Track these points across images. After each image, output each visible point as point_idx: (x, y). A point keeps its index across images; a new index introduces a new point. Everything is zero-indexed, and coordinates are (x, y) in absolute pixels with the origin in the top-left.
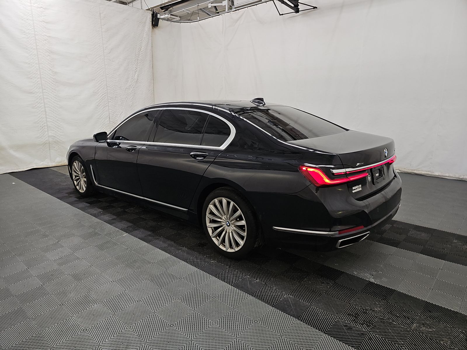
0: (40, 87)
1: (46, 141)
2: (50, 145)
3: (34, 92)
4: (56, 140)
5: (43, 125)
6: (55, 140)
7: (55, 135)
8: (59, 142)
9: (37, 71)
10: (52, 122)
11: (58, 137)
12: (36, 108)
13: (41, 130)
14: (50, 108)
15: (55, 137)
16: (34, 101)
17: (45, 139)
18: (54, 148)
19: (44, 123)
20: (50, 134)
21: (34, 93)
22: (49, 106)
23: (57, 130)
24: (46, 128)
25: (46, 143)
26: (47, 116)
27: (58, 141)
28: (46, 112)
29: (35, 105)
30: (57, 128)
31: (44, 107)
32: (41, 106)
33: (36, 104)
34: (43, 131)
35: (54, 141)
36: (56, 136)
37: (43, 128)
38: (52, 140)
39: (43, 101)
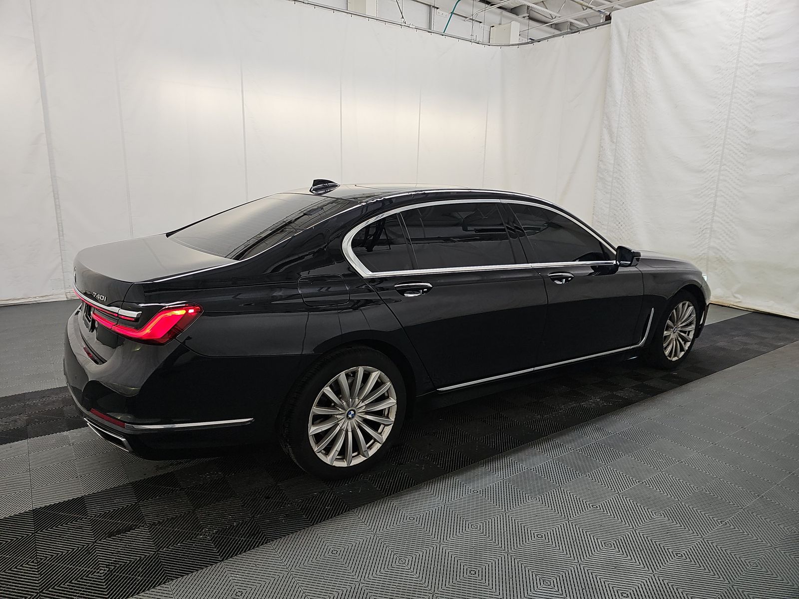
0: (718, 162)
1: (702, 254)
2: (709, 262)
3: (704, 170)
4: (720, 256)
5: (704, 226)
6: (718, 256)
7: (719, 248)
8: (724, 260)
9: (720, 134)
10: (722, 223)
11: (724, 252)
12: (701, 197)
13: (701, 234)
14: (725, 198)
15: (718, 250)
16: (702, 185)
17: (701, 251)
18: (716, 269)
19: (707, 224)
20: (712, 244)
21: (705, 172)
22: (723, 194)
23: (726, 239)
24: (709, 231)
25: (701, 259)
26: (715, 212)
27: (722, 258)
28: (715, 205)
29: (700, 192)
30: (727, 234)
31: (714, 195)
32: (710, 194)
33: (703, 191)
34: (702, 237)
35: (717, 258)
36: (721, 249)
37: (704, 232)
38: (714, 254)
39: (715, 186)
